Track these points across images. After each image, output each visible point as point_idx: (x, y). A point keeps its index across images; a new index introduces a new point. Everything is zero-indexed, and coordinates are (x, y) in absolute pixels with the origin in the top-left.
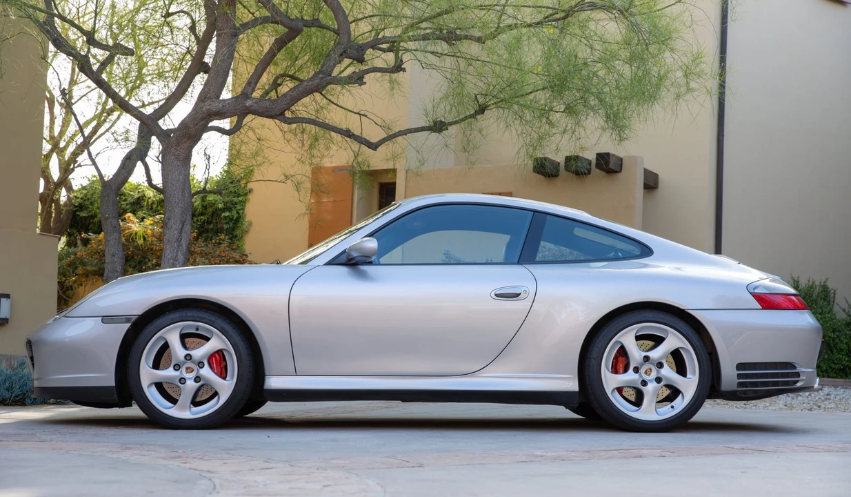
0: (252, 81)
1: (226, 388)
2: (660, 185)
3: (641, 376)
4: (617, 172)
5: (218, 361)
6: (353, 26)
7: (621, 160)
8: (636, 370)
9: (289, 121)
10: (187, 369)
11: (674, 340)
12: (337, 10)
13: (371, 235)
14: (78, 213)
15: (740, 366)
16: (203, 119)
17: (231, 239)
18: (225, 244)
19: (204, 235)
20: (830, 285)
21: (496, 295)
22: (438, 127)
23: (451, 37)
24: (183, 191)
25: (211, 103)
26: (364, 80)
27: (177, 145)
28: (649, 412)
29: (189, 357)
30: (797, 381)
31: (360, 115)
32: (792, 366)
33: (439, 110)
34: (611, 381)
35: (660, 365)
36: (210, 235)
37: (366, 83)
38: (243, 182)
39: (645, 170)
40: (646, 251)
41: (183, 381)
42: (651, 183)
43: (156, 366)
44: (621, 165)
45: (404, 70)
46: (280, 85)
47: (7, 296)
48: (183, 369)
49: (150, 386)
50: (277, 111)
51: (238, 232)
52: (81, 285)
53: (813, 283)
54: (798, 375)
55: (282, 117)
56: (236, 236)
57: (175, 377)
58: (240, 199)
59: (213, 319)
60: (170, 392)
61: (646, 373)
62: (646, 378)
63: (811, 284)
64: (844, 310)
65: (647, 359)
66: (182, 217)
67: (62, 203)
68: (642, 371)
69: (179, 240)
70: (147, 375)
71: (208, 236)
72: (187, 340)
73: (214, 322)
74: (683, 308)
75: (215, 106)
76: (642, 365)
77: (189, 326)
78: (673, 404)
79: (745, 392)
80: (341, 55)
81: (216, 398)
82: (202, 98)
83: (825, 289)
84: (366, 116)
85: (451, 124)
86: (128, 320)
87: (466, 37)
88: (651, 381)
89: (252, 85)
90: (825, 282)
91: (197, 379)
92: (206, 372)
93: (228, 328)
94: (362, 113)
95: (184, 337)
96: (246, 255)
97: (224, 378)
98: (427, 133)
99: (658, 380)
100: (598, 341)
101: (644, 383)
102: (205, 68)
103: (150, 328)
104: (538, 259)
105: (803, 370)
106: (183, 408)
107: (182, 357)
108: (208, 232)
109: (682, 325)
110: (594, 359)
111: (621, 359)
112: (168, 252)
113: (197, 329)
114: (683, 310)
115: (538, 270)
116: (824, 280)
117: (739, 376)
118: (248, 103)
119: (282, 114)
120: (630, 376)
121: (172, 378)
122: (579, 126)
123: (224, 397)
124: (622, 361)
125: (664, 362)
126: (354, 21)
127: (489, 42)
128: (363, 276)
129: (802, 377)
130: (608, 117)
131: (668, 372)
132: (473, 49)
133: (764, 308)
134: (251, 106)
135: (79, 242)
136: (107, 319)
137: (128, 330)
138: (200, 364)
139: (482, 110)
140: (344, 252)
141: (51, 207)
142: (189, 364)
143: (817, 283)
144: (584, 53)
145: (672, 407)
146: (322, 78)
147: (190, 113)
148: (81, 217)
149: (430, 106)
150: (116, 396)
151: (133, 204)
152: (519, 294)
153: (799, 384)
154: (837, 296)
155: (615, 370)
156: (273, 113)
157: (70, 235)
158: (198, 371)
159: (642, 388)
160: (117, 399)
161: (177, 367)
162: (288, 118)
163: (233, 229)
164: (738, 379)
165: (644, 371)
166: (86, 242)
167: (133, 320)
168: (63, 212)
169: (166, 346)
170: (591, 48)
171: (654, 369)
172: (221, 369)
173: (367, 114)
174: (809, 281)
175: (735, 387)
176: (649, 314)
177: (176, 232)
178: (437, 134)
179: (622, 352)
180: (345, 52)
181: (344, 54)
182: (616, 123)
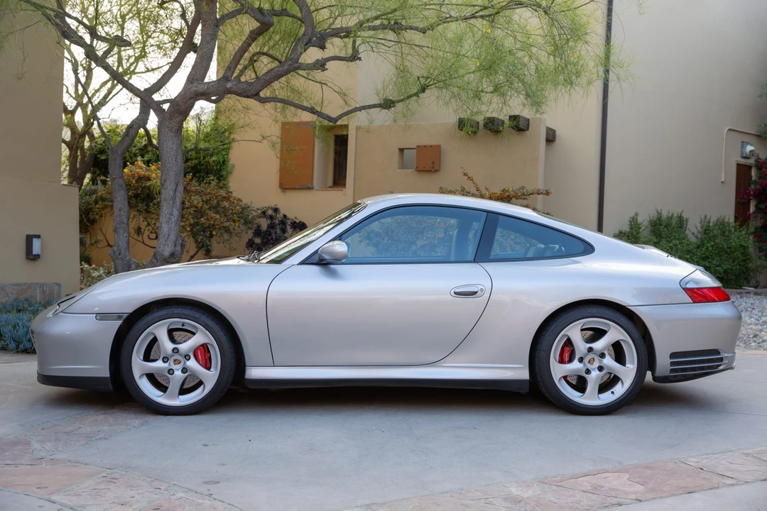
0: (233, 66)
1: (210, 377)
2: (557, 139)
3: (585, 365)
4: (523, 130)
5: (202, 354)
6: (314, 14)
7: (528, 120)
8: (581, 360)
9: (263, 101)
10: (175, 360)
11: (615, 333)
12: (302, 5)
13: (339, 237)
14: (99, 156)
15: (673, 355)
16: (191, 99)
17: (218, 179)
18: (213, 183)
19: (198, 175)
20: (685, 216)
21: (455, 293)
22: (387, 104)
23: (397, 27)
24: (176, 158)
25: (199, 85)
26: (326, 67)
27: (171, 119)
28: (591, 398)
29: (175, 351)
30: (720, 365)
31: (322, 83)
32: (717, 352)
33: (388, 90)
34: (558, 371)
35: (602, 356)
36: (202, 175)
37: (327, 69)
38: (227, 134)
39: (547, 128)
40: (588, 249)
41: (171, 371)
42: (551, 138)
43: (147, 358)
44: (528, 124)
45: (360, 59)
46: (255, 61)
47: (38, 237)
48: (171, 361)
49: (141, 376)
50: (253, 92)
51: (224, 173)
52: (102, 216)
53: (673, 214)
54: (721, 359)
55: (257, 97)
56: (222, 176)
57: (165, 368)
58: (225, 146)
59: (197, 316)
60: (160, 380)
61: (589, 362)
62: (590, 366)
63: (670, 215)
64: (693, 234)
65: (590, 350)
66: (176, 179)
67: (86, 147)
68: (586, 361)
69: (174, 198)
70: (139, 366)
71: (200, 176)
72: (174, 333)
73: (198, 319)
74: (624, 305)
75: (201, 88)
76: (586, 355)
77: (176, 322)
78: (613, 390)
79: (675, 376)
80: (307, 44)
81: (202, 387)
82: (191, 79)
83: (680, 217)
84: (326, 85)
85: (399, 101)
86: (119, 318)
87: (411, 28)
88: (594, 370)
89: (232, 70)
90: (681, 214)
91: (184, 370)
92: (192, 364)
93: (212, 324)
94: (323, 82)
95: (171, 333)
96: (231, 192)
97: (209, 369)
98: (378, 109)
99: (600, 368)
100: (546, 335)
101: (588, 372)
102: (193, 48)
103: (140, 324)
104: (491, 257)
105: (726, 355)
106: (171, 397)
107: (170, 351)
108: (200, 172)
109: (623, 320)
110: (544, 351)
111: (567, 349)
112: (165, 208)
113: (183, 325)
114: (625, 307)
115: (492, 267)
116: (680, 212)
117: (672, 364)
118: (229, 85)
119: (257, 94)
120: (575, 365)
121: (161, 369)
122: (505, 105)
123: (209, 386)
124: (568, 352)
125: (606, 352)
126: (316, 11)
127: (429, 32)
128: (333, 274)
129: (725, 361)
130: (527, 95)
131: (609, 361)
132: (416, 37)
133: (694, 302)
134: (231, 88)
135: (99, 182)
136: (102, 316)
137: (121, 325)
138: (187, 357)
139: (423, 90)
140: (316, 252)
141: (76, 153)
142: (177, 357)
143: (675, 215)
144: (509, 43)
145: (613, 393)
146: (291, 65)
147: (181, 92)
148: (101, 160)
149: (380, 87)
150: (111, 386)
151: (141, 150)
152: (476, 292)
153: (721, 368)
154: (688, 223)
155: (562, 361)
156: (250, 94)
157: (94, 173)
158: (185, 363)
159: (586, 376)
160: (111, 388)
161: (165, 360)
162: (262, 98)
163: (220, 170)
164: (671, 366)
165: (588, 360)
166: (104, 182)
167: (124, 317)
168: (87, 155)
169: (155, 340)
170: (515, 38)
171: (597, 359)
172: (206, 360)
173: (327, 82)
174: (669, 212)
175: (667, 373)
176: (594, 310)
177: (171, 192)
178: (387, 111)
179: (569, 343)
180: (310, 41)
181: (309, 44)
182: (535, 99)
